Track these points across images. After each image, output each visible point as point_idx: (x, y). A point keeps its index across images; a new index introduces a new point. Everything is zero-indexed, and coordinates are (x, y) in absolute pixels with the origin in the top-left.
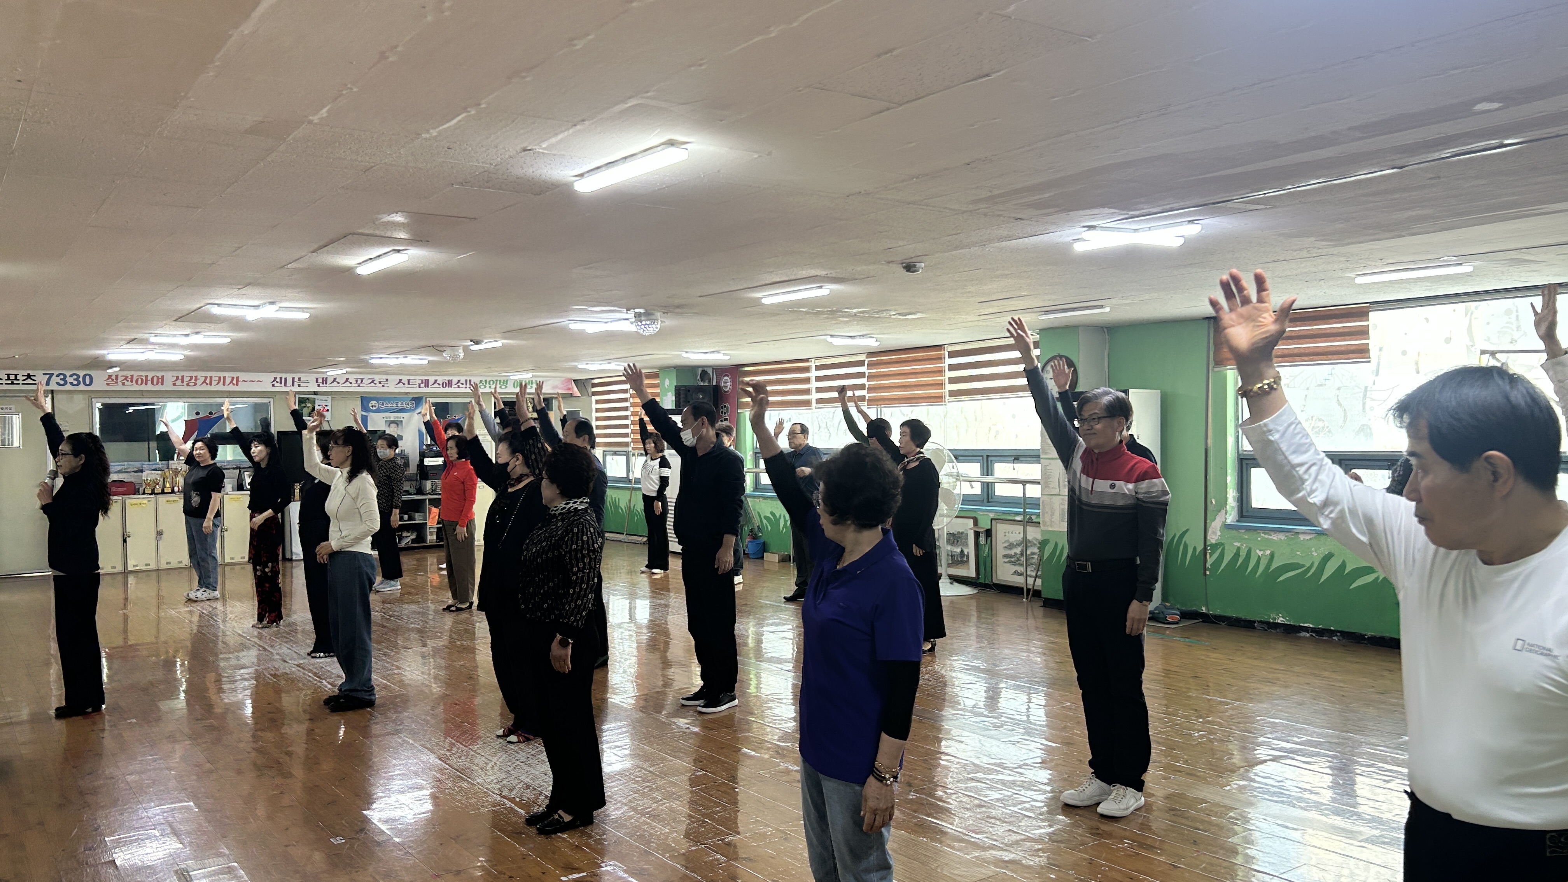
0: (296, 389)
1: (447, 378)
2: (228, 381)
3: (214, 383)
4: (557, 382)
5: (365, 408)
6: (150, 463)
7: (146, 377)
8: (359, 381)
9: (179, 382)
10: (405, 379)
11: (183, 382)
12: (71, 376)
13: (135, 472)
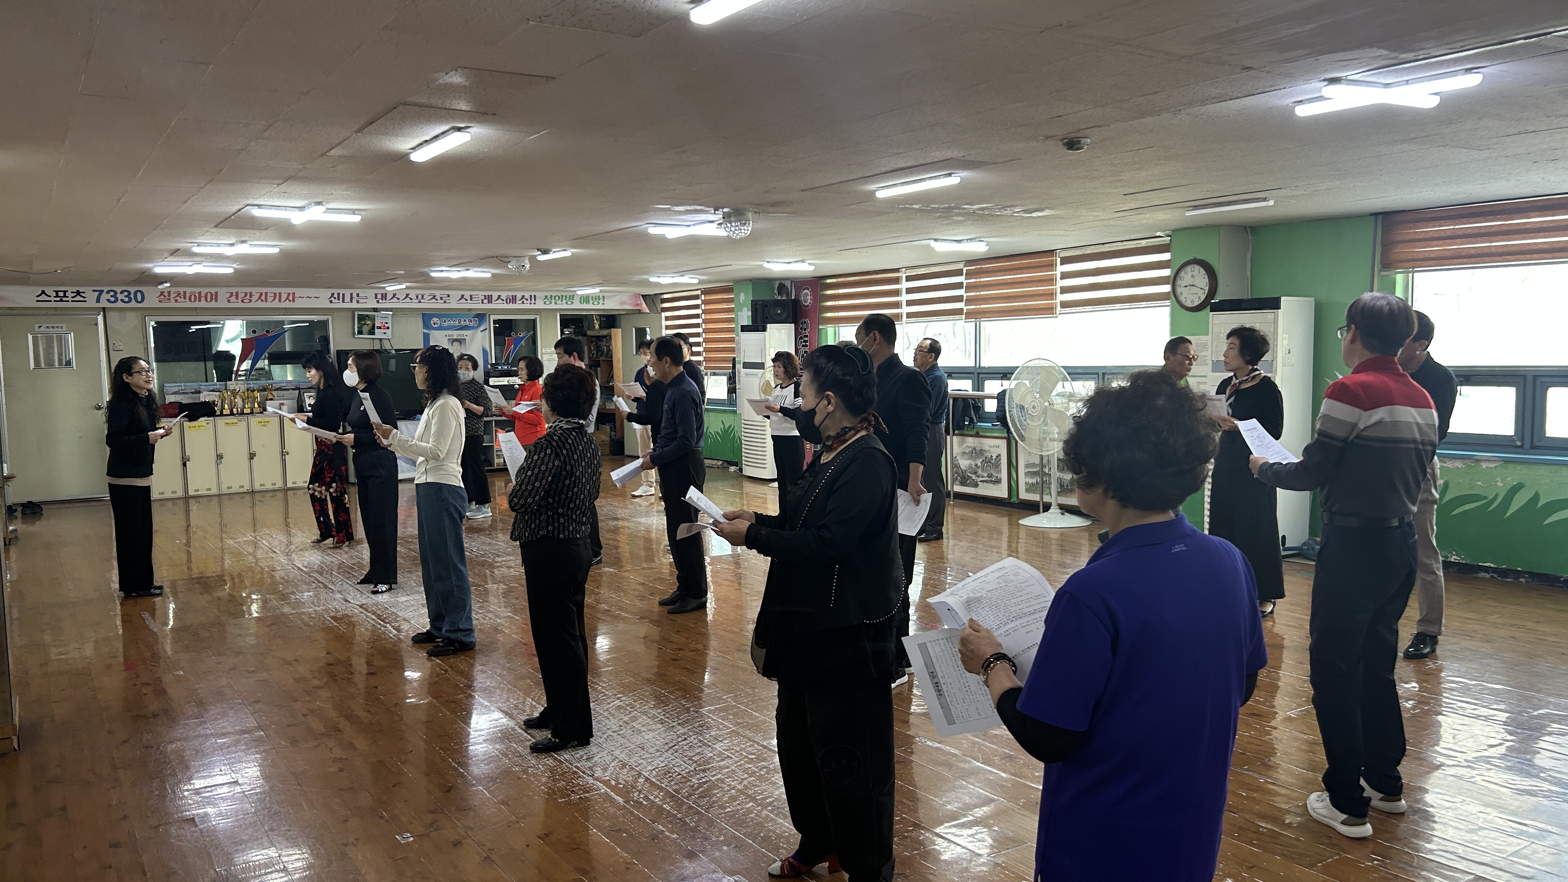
0: (354, 305)
1: (511, 294)
2: (284, 297)
3: (270, 299)
4: (625, 298)
5: (427, 325)
6: (207, 384)
7: (200, 293)
8: (420, 297)
9: (233, 299)
10: (467, 294)
11: (237, 298)
12: (122, 292)
13: (193, 393)
